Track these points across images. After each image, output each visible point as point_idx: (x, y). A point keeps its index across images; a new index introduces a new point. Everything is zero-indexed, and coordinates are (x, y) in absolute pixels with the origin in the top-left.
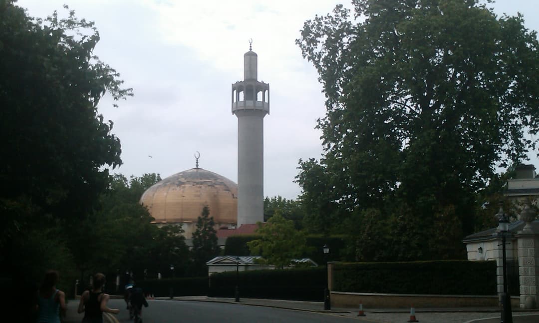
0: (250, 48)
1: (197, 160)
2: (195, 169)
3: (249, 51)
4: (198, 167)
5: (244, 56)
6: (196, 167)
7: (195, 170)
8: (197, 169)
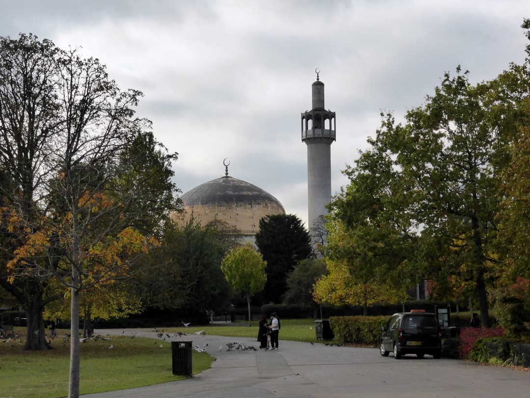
0: (317, 78)
1: (227, 168)
2: (225, 177)
3: (317, 80)
4: (228, 175)
5: (312, 86)
6: (225, 175)
7: (225, 179)
8: (227, 177)
